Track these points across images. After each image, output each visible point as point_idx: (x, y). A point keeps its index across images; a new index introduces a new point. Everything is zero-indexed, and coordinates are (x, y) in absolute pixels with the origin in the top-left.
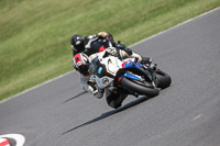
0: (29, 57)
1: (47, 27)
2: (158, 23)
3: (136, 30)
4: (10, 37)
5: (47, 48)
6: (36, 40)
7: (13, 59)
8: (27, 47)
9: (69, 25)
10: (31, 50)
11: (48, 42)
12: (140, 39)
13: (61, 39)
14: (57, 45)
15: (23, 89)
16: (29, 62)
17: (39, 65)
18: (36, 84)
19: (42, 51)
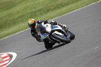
0: (19, 17)
1: (28, 4)
2: (79, 4)
3: (69, 7)
4: (11, 8)
5: (28, 14)
6: (23, 10)
7: (12, 18)
8: (18, 13)
9: (38, 4)
10: (20, 14)
11: (28, 11)
12: (70, 11)
13: (34, 10)
14: (32, 12)
15: (16, 32)
16: (19, 20)
17: (24, 21)
18: (22, 30)
19: (25, 15)
